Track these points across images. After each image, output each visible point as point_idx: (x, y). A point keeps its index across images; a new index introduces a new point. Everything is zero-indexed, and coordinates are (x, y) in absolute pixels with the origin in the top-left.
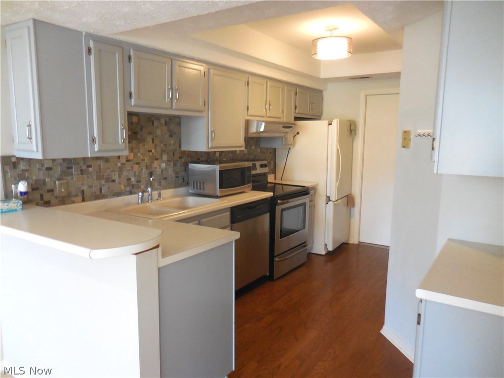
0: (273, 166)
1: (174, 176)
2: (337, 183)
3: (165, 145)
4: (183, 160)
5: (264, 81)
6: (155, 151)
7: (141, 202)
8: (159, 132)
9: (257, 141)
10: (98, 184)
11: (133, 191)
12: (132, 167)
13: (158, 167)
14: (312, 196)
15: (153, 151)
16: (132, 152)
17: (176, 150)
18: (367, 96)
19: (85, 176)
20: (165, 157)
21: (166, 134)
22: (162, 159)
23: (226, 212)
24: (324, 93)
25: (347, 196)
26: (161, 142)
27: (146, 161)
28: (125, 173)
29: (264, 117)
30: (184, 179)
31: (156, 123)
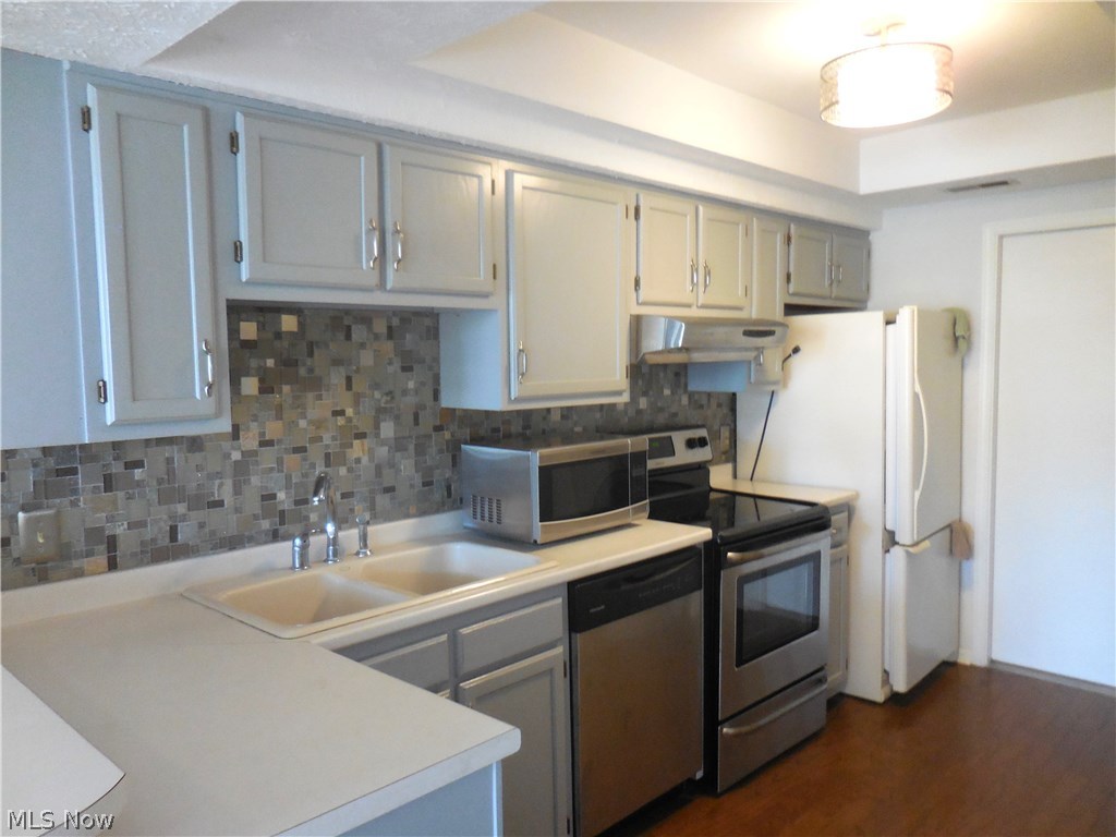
0: (727, 442)
1: (418, 480)
2: (917, 494)
3: (390, 393)
4: (447, 435)
5: (686, 206)
6: (357, 413)
7: (302, 566)
8: (367, 359)
9: (677, 374)
10: (165, 517)
11: (282, 529)
12: (280, 461)
13: (365, 460)
14: (839, 530)
15: (350, 412)
16: (281, 419)
17: (423, 407)
18: (1001, 237)
19: (121, 494)
20: (388, 429)
21: (390, 363)
22: (377, 435)
23: (554, 597)
24: (873, 237)
25: (949, 526)
26: (376, 386)
27: (327, 439)
28: (255, 480)
29: (689, 306)
30: (449, 488)
31: (359, 333)
